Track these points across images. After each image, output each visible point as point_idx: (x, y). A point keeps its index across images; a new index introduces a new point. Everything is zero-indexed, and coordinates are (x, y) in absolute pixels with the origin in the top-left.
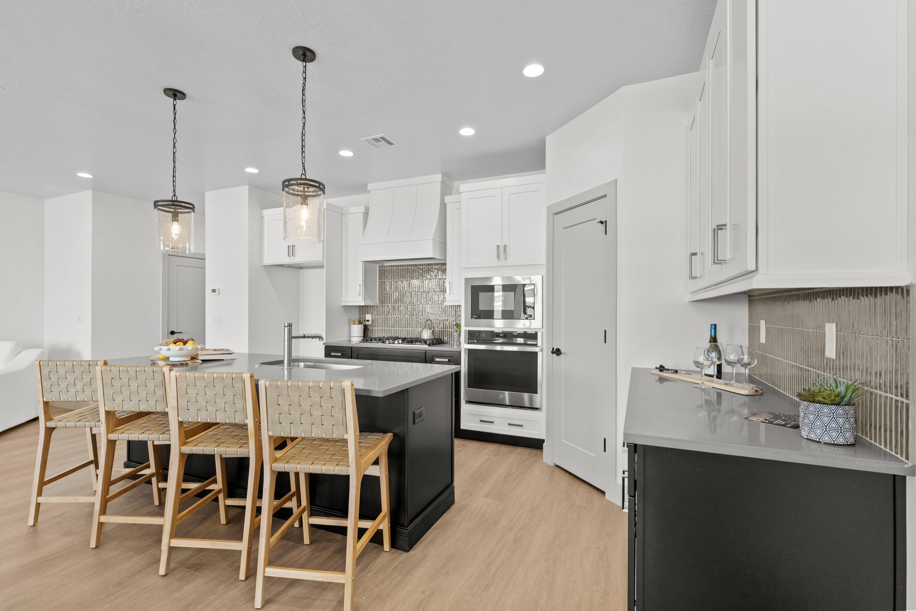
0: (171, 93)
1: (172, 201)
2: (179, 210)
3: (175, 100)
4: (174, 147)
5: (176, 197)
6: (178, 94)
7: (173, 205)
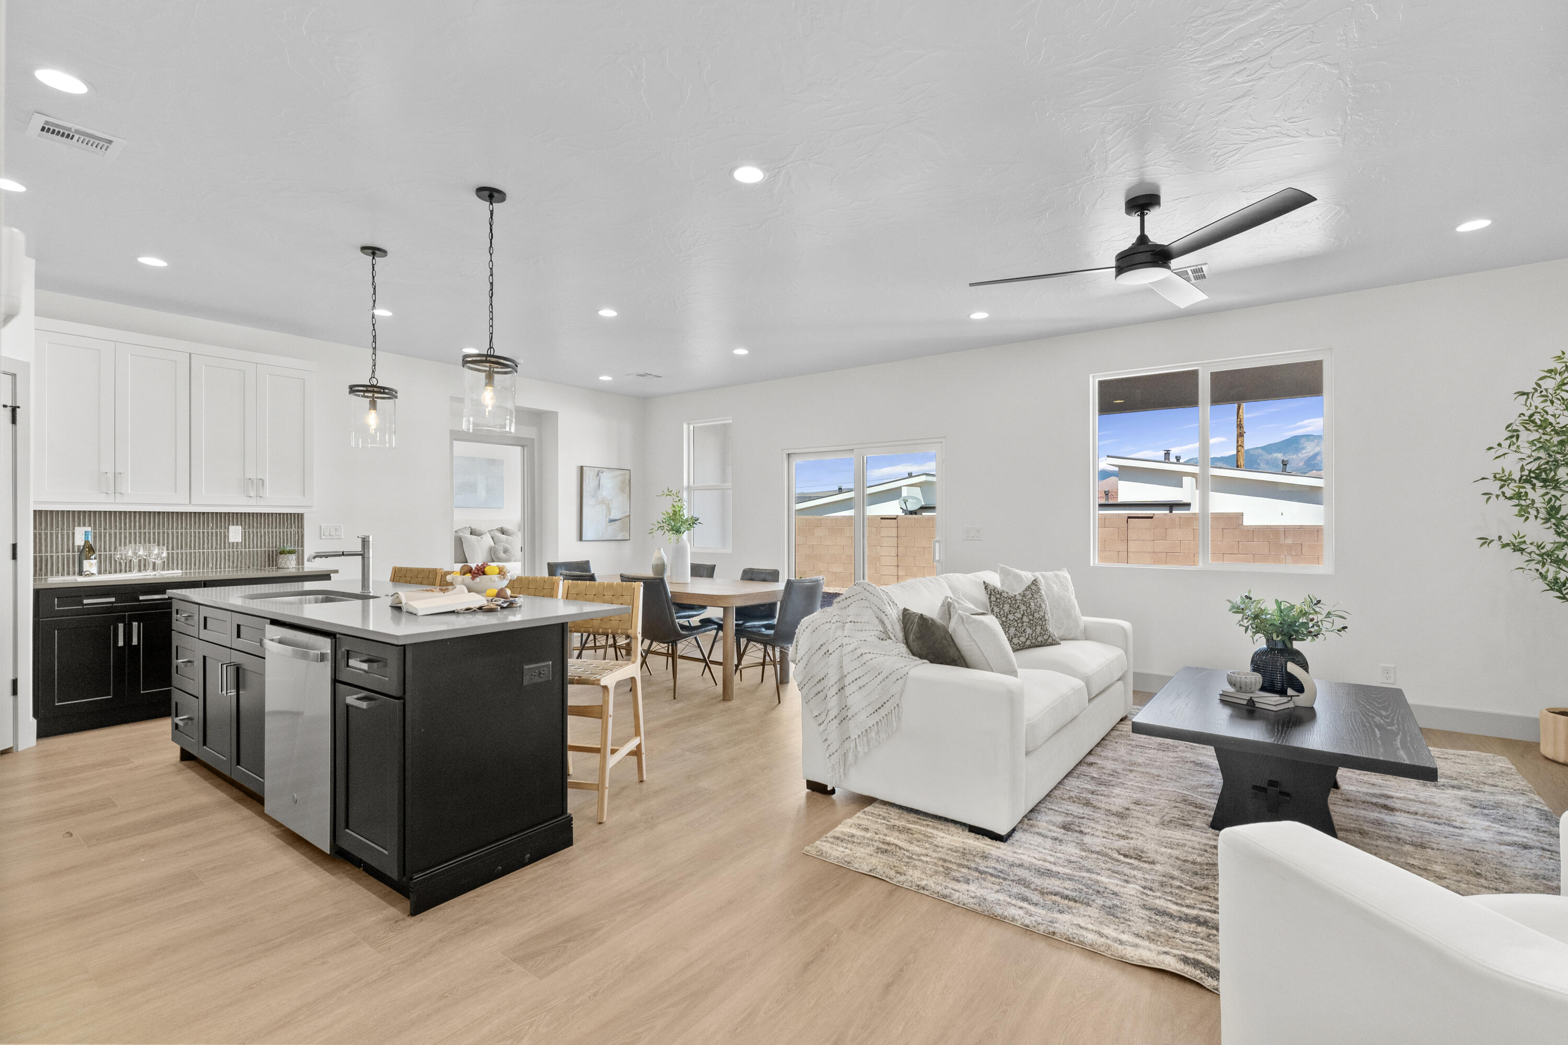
0: (487, 193)
1: (487, 356)
2: (495, 370)
3: (491, 203)
4: (492, 284)
5: (492, 349)
6: (496, 195)
7: (486, 361)
